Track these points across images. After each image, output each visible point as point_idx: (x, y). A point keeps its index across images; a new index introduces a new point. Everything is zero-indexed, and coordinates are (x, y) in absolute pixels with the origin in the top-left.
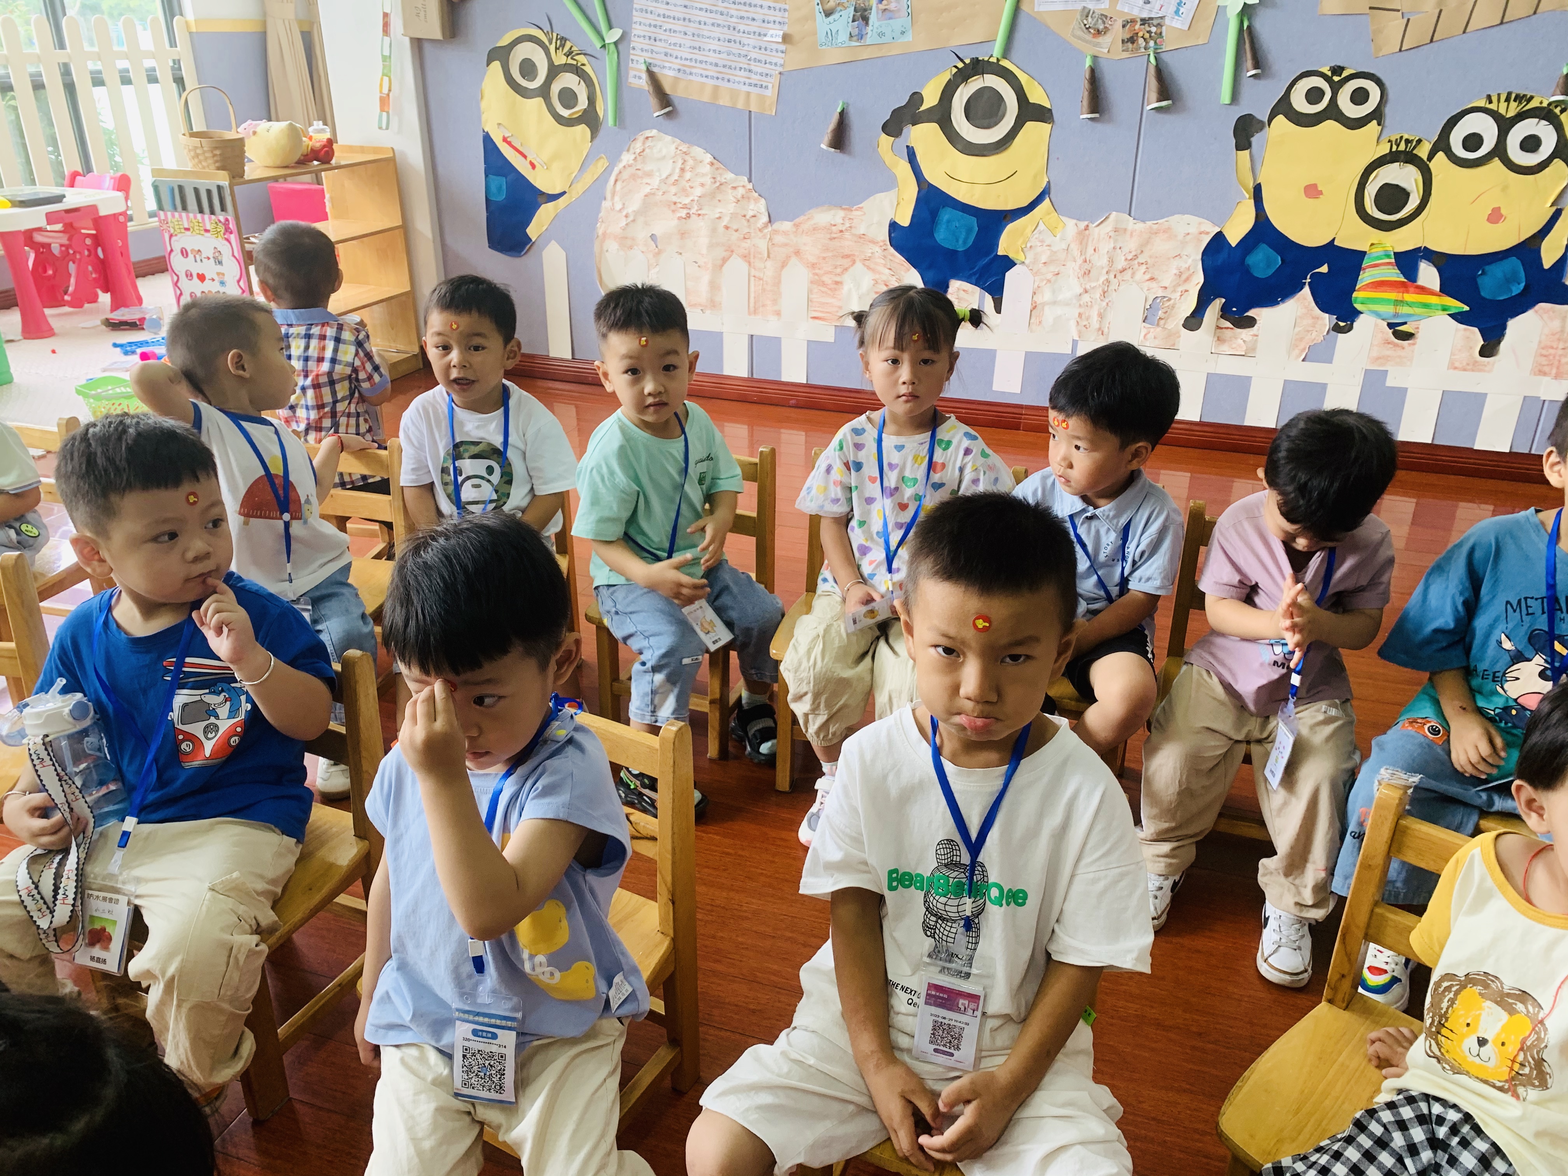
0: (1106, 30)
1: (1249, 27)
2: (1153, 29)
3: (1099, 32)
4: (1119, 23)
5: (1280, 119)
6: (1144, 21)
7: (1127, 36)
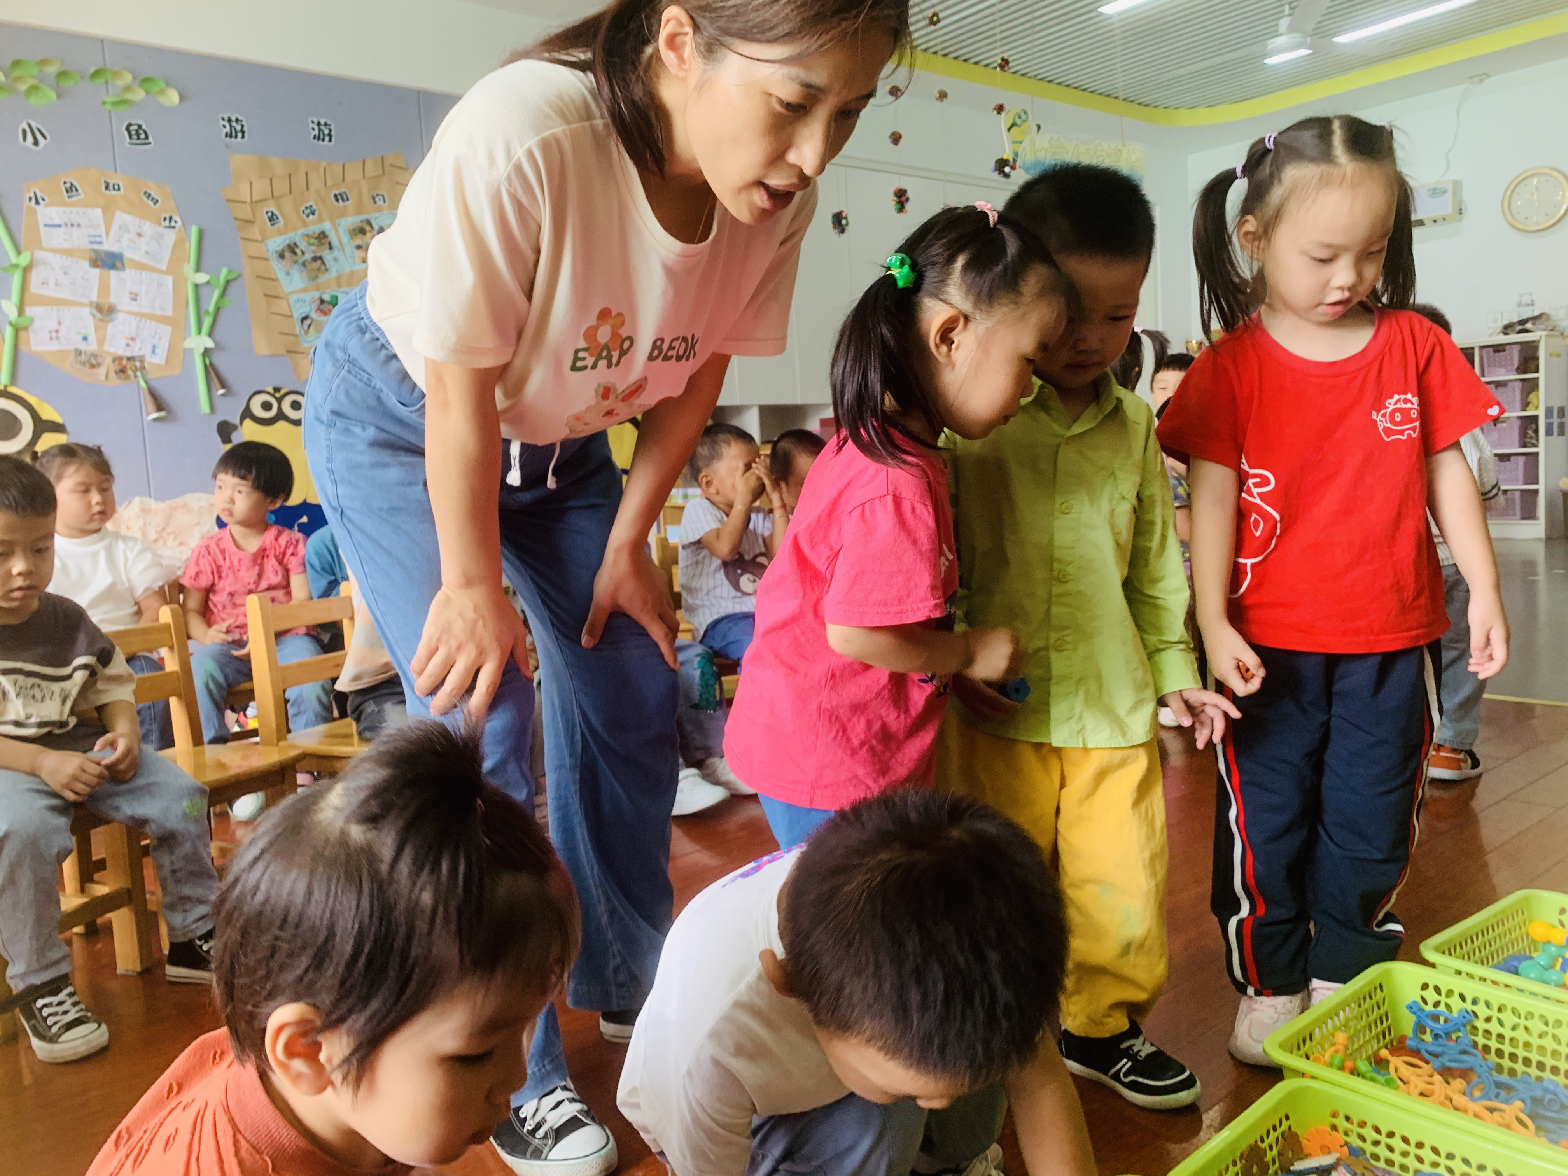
0: (99, 365)
1: (211, 364)
2: (138, 364)
3: (93, 366)
4: (109, 360)
5: (248, 422)
6: (129, 359)
7: (118, 368)
